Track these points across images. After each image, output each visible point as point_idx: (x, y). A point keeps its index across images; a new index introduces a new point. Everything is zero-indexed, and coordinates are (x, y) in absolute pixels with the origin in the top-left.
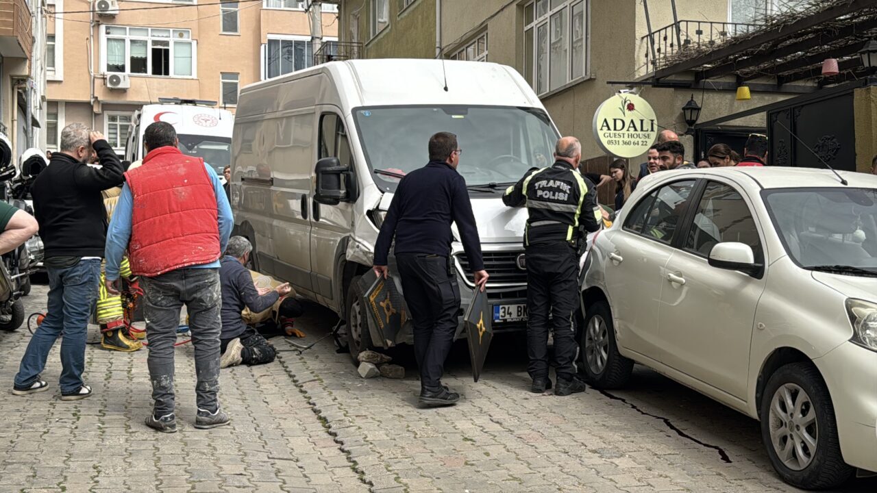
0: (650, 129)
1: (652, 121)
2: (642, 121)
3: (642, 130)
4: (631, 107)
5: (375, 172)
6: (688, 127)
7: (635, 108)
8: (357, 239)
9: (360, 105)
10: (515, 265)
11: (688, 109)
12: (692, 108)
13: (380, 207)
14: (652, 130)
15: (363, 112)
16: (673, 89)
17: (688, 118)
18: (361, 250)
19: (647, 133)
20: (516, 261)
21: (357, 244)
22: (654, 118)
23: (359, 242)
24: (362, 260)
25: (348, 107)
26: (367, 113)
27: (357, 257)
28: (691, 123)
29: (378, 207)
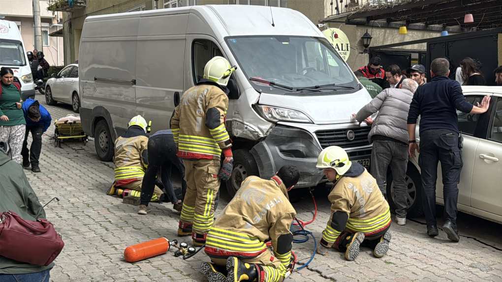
0: (346, 49)
1: (347, 44)
2: (342, 44)
3: (342, 50)
4: (336, 36)
5: (250, 80)
6: (364, 48)
7: (339, 36)
8: (245, 123)
9: (228, 35)
10: (346, 138)
11: (365, 38)
12: (367, 37)
13: (260, 102)
14: (348, 50)
15: (231, 40)
16: (355, 26)
17: (365, 43)
18: (249, 130)
19: (345, 52)
20: (346, 134)
21: (246, 126)
22: (348, 43)
23: (247, 125)
24: (249, 136)
25: (222, 37)
26: (234, 41)
27: (246, 135)
28: (367, 46)
29: (258, 102)
